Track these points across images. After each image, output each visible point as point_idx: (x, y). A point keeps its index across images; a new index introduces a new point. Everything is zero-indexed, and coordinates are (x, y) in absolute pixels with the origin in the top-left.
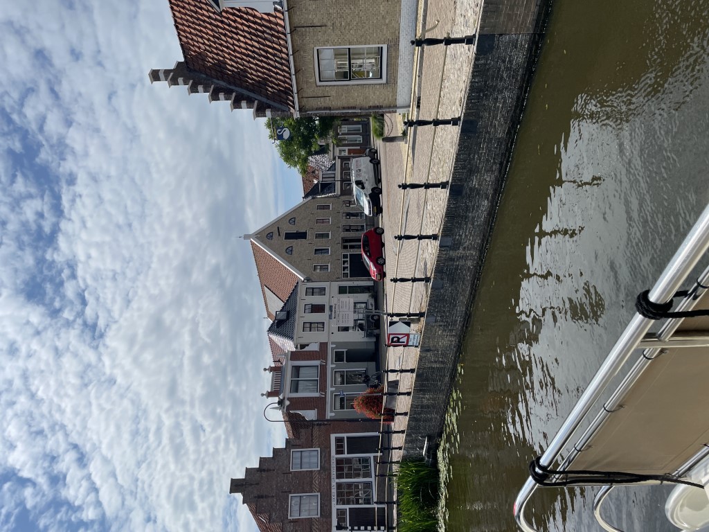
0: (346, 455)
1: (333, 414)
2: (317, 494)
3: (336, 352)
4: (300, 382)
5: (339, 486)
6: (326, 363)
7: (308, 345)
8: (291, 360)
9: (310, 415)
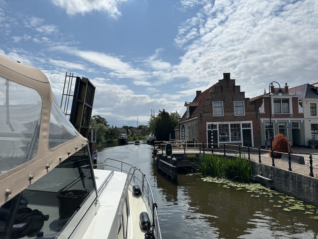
0: (242, 129)
1: (262, 122)
2: (223, 114)
3: (298, 123)
4: (279, 103)
5: (227, 125)
6: (291, 117)
7: (301, 107)
8: (293, 98)
9: (262, 110)
